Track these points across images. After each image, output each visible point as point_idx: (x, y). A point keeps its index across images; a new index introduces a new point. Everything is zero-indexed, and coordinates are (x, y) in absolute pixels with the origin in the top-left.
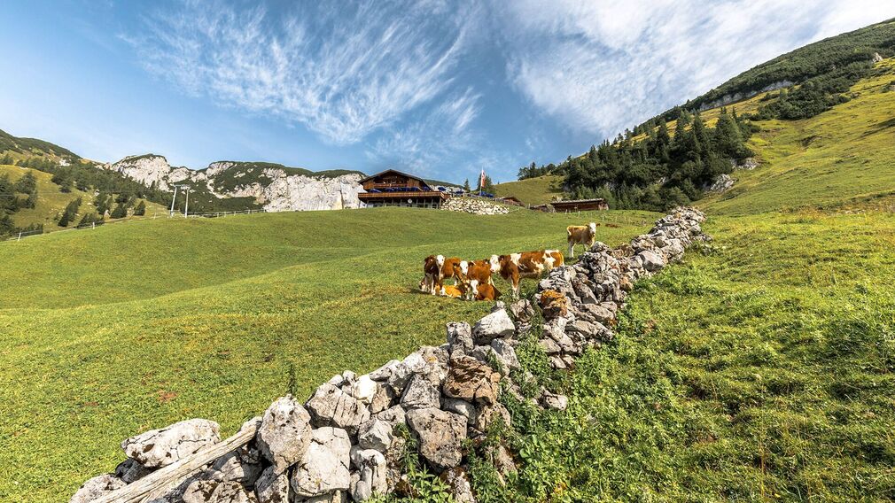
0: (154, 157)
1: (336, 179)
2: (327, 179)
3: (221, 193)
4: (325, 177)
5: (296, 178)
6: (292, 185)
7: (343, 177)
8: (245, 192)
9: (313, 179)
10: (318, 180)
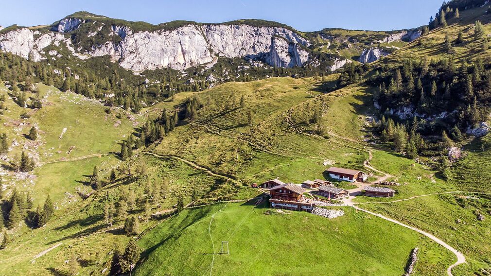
0: (21, 28)
1: (175, 32)
2: (168, 32)
3: (82, 52)
4: (165, 31)
5: (142, 34)
6: (139, 41)
7: (180, 29)
8: (101, 51)
9: (155, 34)
10: (160, 34)
